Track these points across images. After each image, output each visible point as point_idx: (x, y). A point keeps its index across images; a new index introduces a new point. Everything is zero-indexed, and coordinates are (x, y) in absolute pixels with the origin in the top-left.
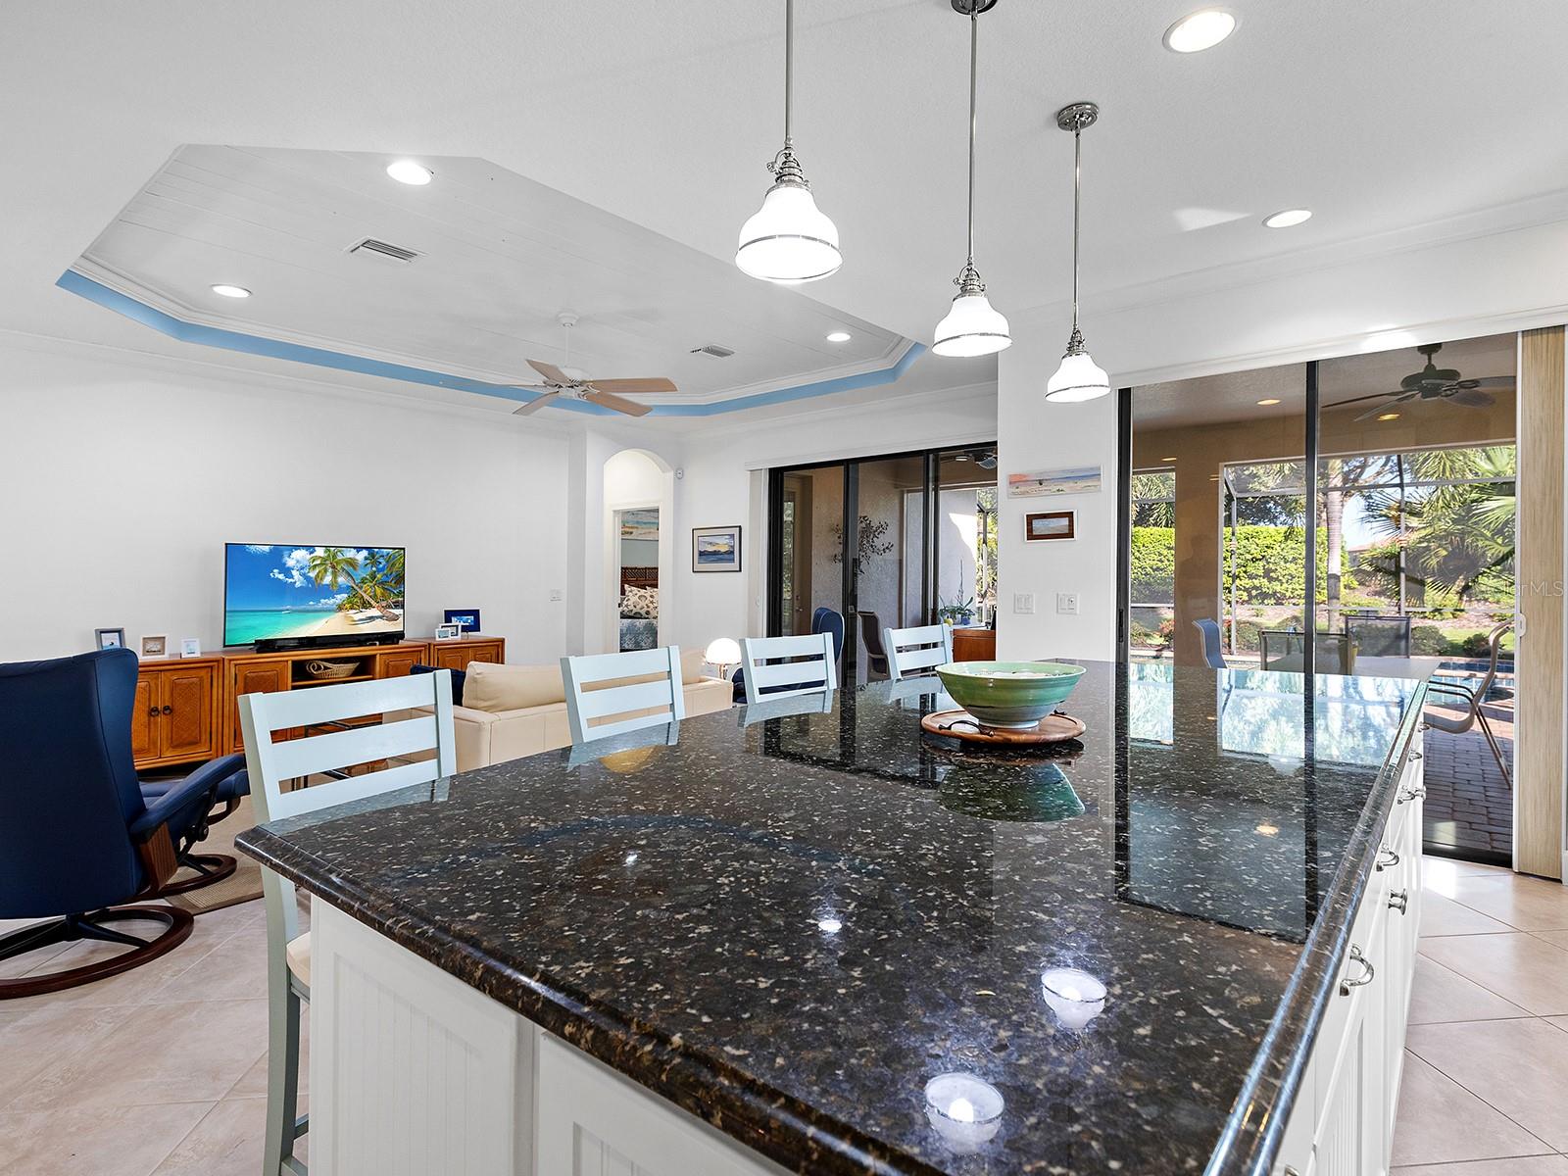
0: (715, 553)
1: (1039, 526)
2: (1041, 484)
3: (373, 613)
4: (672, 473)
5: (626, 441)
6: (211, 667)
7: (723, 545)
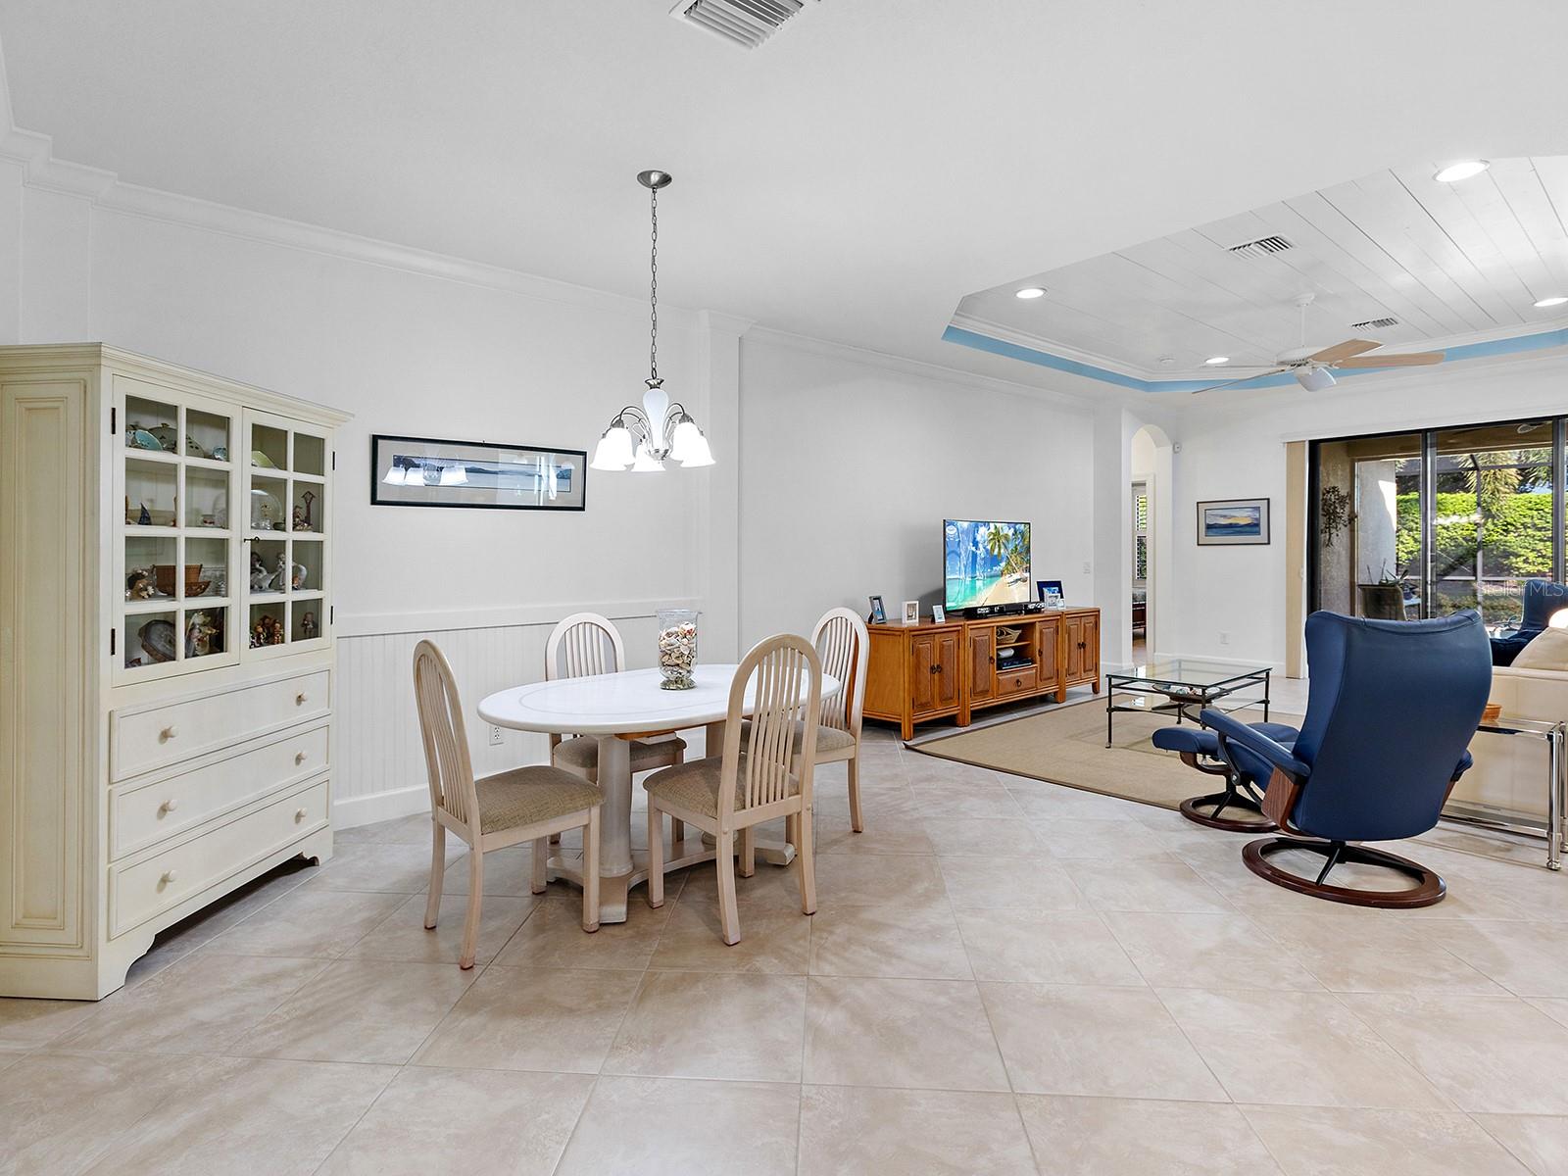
0: (1230, 526)
3: (1016, 576)
4: (1171, 449)
5: (1144, 418)
6: (959, 631)
7: (1243, 518)
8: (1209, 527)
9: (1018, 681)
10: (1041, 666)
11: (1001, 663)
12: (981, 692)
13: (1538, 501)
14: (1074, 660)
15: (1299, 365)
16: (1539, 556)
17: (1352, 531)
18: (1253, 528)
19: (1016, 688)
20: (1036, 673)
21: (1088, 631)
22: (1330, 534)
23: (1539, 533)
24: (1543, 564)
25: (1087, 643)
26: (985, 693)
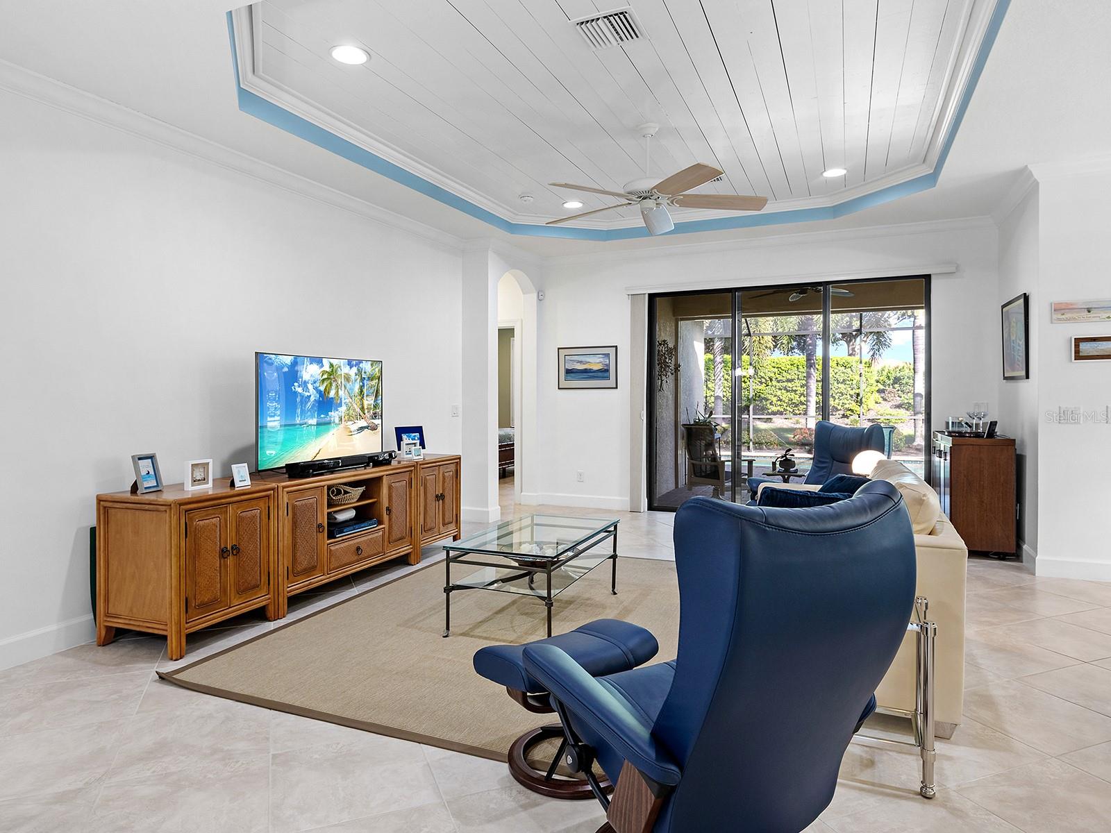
1: (1085, 348)
2: (1089, 312)
3: (363, 423)
4: (536, 295)
5: (511, 262)
6: (268, 496)
7: (595, 363)
8: (568, 372)
9: (358, 548)
10: (390, 527)
11: (334, 528)
12: (305, 570)
13: (778, 362)
14: (431, 513)
15: (645, 198)
16: (778, 400)
17: (676, 380)
18: (603, 373)
19: (356, 558)
20: (383, 535)
21: (447, 480)
22: (662, 381)
23: (778, 384)
24: (780, 405)
25: (446, 494)
26: (309, 570)
